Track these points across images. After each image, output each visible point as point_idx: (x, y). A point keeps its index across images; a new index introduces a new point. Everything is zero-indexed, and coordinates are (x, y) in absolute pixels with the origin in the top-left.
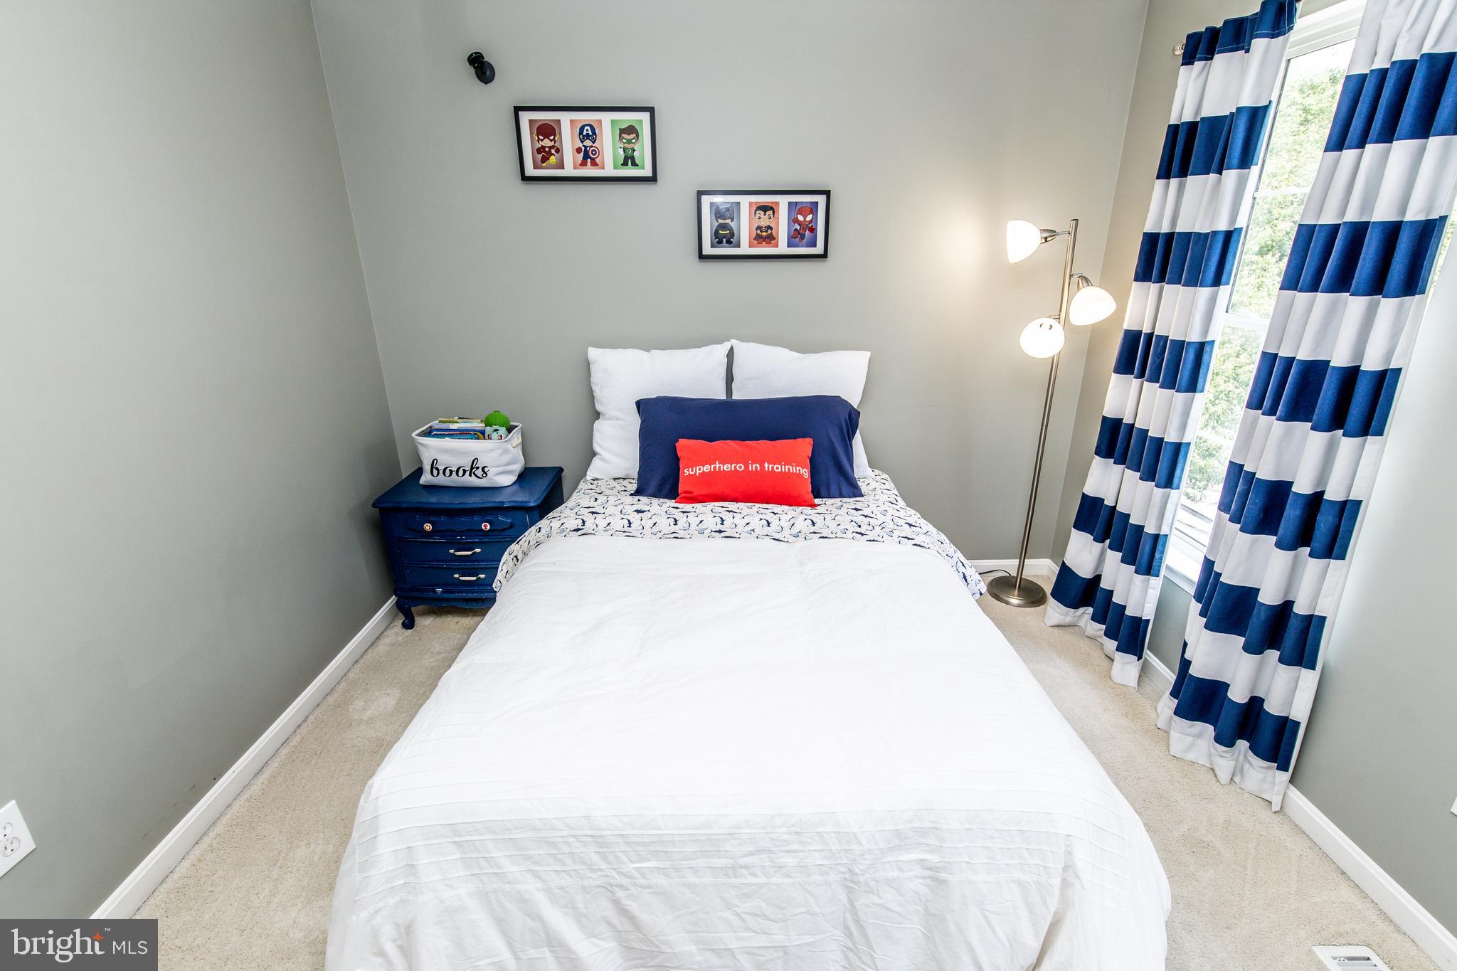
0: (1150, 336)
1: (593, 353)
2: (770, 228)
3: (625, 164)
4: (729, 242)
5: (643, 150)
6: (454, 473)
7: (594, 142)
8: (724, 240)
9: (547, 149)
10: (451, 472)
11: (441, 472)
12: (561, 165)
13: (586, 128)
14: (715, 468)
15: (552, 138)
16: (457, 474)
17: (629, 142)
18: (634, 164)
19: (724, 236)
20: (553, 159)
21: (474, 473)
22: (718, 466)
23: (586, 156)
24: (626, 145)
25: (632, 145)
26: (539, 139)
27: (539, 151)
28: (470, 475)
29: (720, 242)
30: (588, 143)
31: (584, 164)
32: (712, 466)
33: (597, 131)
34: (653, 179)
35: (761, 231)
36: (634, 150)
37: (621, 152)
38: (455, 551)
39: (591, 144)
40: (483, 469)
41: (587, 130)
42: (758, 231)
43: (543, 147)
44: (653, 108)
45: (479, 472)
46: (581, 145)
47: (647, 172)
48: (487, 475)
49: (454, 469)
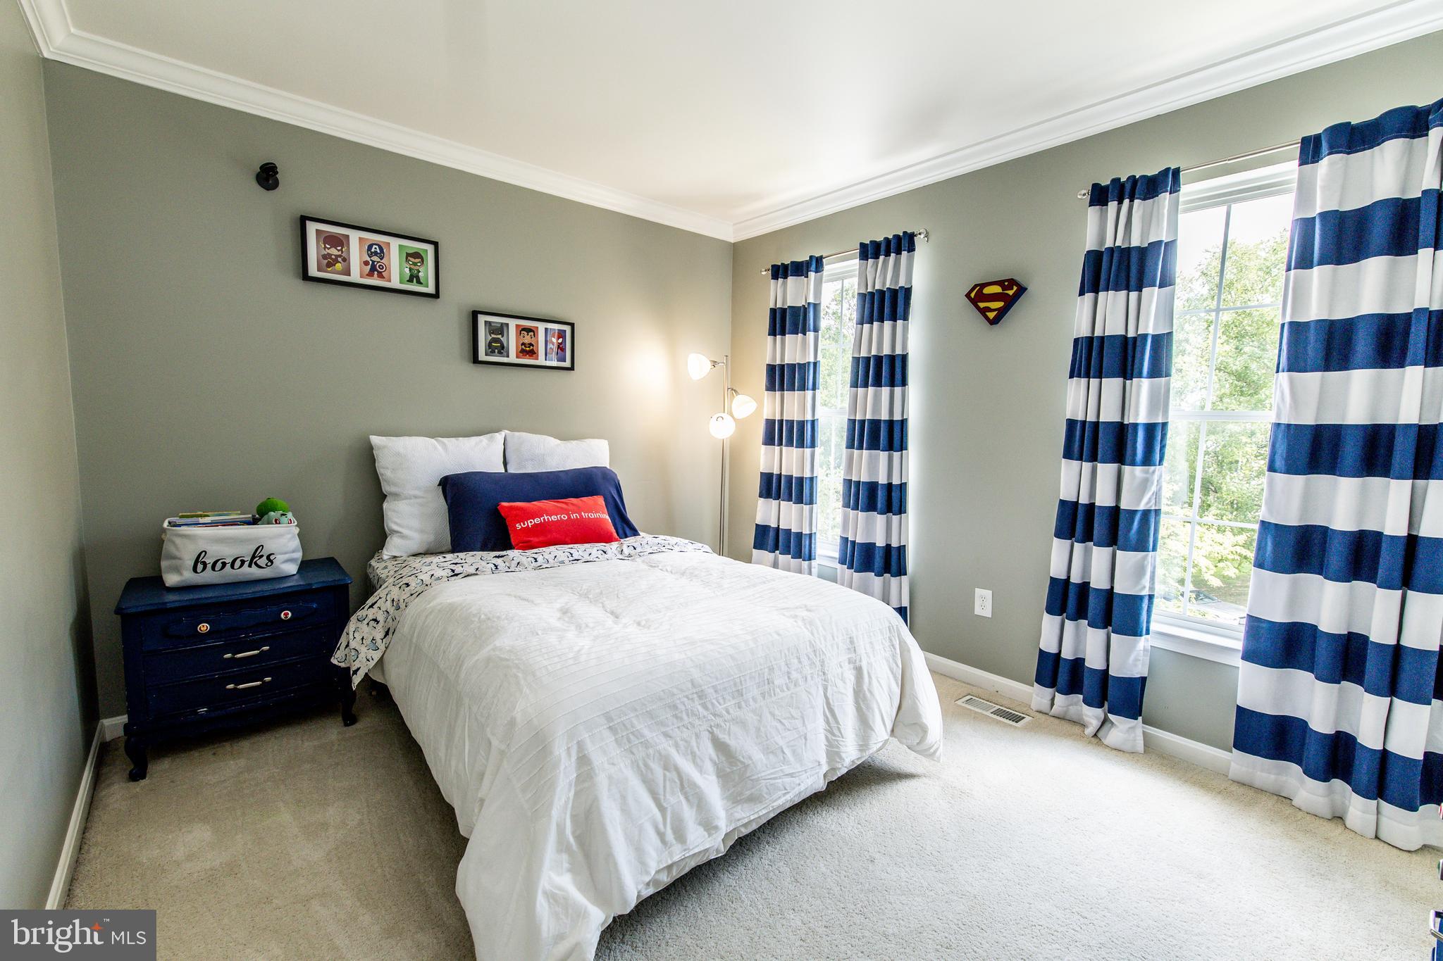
0: (781, 422)
1: (375, 440)
2: (531, 345)
3: (410, 280)
4: (500, 353)
5: (428, 272)
6: (228, 566)
7: (381, 259)
8: (496, 351)
9: (333, 257)
10: (224, 564)
11: (209, 566)
12: (347, 272)
13: (374, 246)
14: (544, 519)
15: (339, 248)
16: (232, 567)
17: (415, 264)
18: (419, 282)
19: (496, 347)
20: (339, 266)
21: (256, 564)
22: (546, 518)
23: (373, 269)
24: (412, 266)
25: (417, 268)
26: (325, 248)
27: (325, 257)
28: (250, 566)
29: (493, 352)
30: (376, 258)
31: (370, 274)
32: (542, 519)
33: (385, 251)
34: (436, 296)
35: (525, 347)
36: (419, 272)
37: (407, 271)
38: (234, 654)
39: (379, 260)
40: (268, 558)
41: (376, 248)
42: (523, 347)
43: (330, 255)
44: (438, 243)
45: (263, 562)
46: (369, 259)
47: (431, 289)
48: (272, 563)
49: (229, 560)
